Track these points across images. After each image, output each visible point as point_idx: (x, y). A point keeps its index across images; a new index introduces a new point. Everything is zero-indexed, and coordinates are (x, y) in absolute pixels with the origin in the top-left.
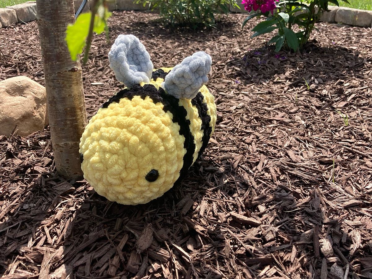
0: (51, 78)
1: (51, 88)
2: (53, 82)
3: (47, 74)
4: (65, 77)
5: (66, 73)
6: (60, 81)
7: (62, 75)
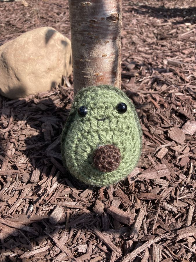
0: (80, 28)
1: (79, 44)
2: (82, 35)
3: (75, 23)
4: (101, 28)
5: (102, 21)
6: (92, 33)
7: (95, 25)
